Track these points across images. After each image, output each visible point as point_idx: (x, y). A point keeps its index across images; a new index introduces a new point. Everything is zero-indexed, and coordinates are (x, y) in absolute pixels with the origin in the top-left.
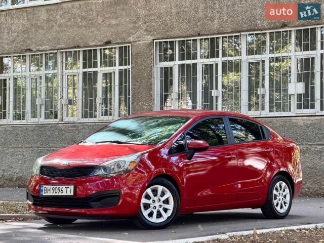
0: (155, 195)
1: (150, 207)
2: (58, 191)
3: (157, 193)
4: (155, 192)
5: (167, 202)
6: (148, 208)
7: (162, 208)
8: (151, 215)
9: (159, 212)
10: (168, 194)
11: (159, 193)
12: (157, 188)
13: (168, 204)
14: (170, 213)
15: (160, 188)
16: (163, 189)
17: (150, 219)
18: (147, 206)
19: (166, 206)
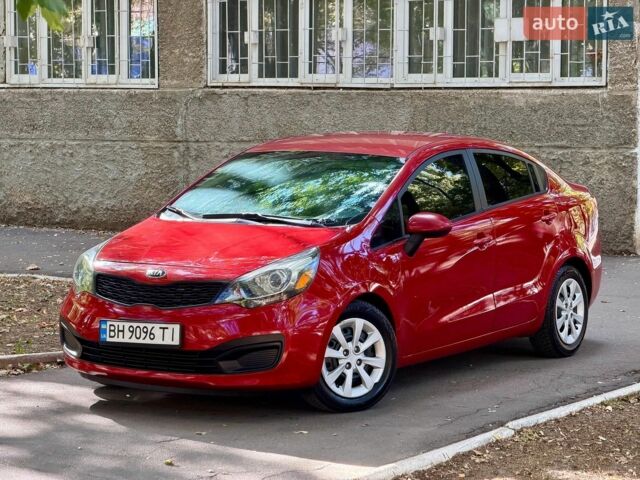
0: (349, 340)
1: (338, 365)
2: (143, 335)
3: (352, 333)
4: (348, 332)
5: (371, 352)
6: (334, 368)
7: (363, 365)
8: (340, 381)
9: (356, 373)
10: (375, 336)
11: (357, 334)
12: (353, 323)
13: (374, 356)
14: (377, 375)
15: (359, 323)
16: (365, 325)
17: (339, 391)
18: (333, 364)
19: (371, 361)
